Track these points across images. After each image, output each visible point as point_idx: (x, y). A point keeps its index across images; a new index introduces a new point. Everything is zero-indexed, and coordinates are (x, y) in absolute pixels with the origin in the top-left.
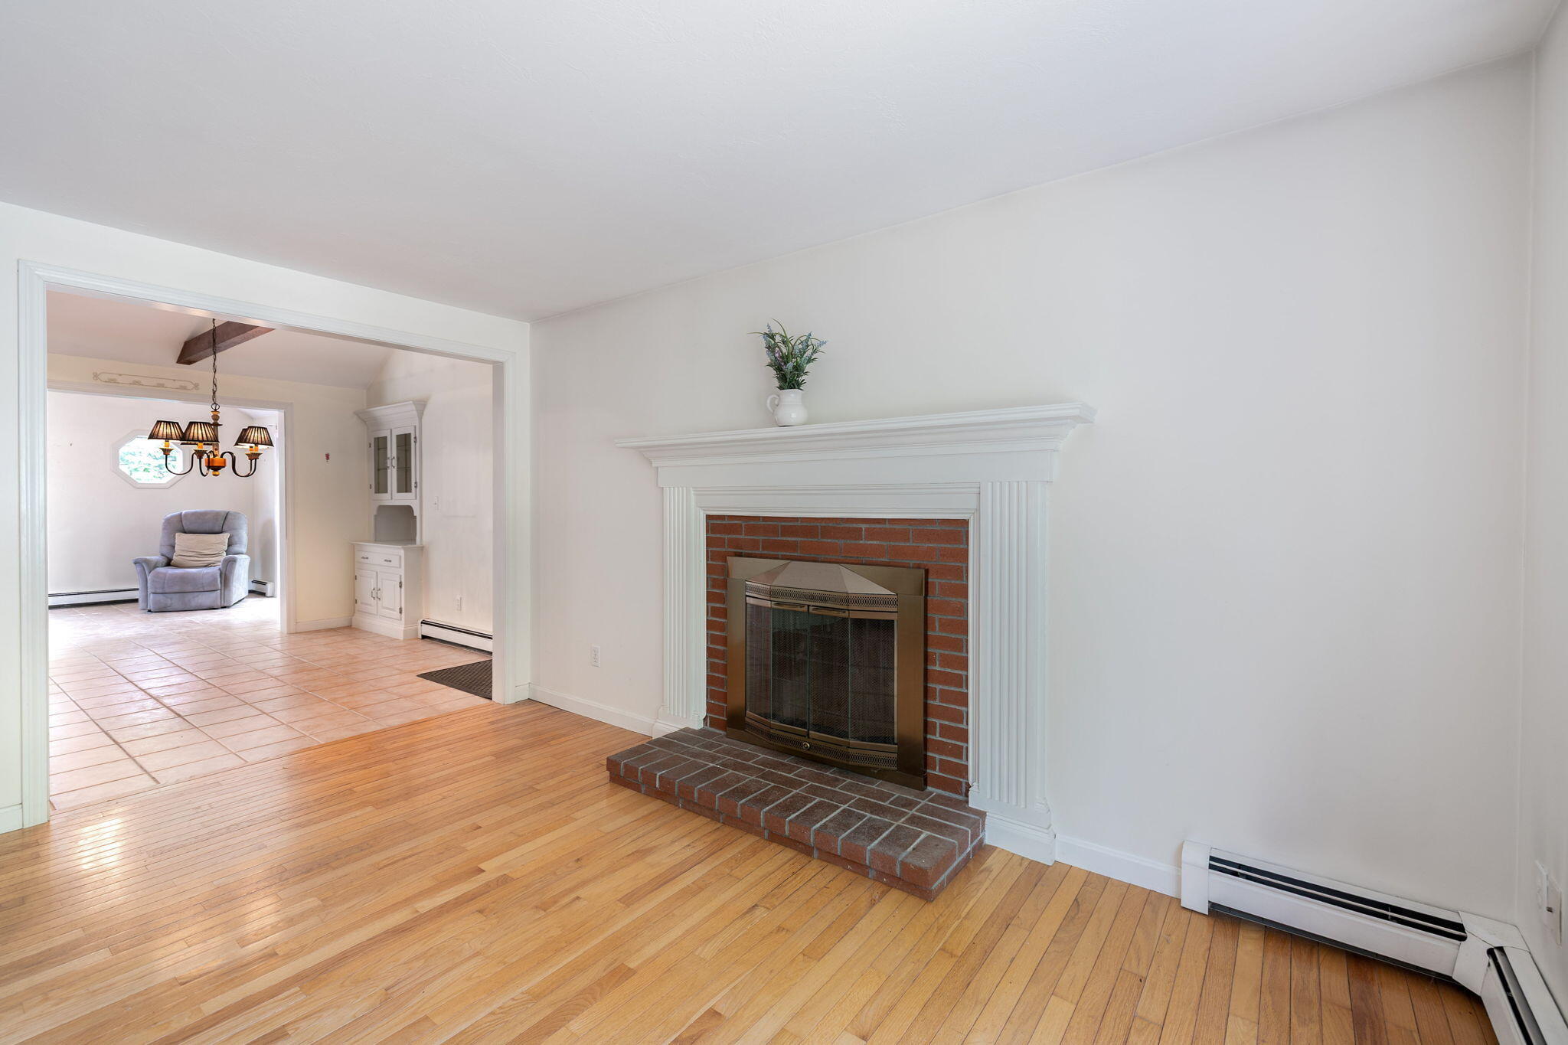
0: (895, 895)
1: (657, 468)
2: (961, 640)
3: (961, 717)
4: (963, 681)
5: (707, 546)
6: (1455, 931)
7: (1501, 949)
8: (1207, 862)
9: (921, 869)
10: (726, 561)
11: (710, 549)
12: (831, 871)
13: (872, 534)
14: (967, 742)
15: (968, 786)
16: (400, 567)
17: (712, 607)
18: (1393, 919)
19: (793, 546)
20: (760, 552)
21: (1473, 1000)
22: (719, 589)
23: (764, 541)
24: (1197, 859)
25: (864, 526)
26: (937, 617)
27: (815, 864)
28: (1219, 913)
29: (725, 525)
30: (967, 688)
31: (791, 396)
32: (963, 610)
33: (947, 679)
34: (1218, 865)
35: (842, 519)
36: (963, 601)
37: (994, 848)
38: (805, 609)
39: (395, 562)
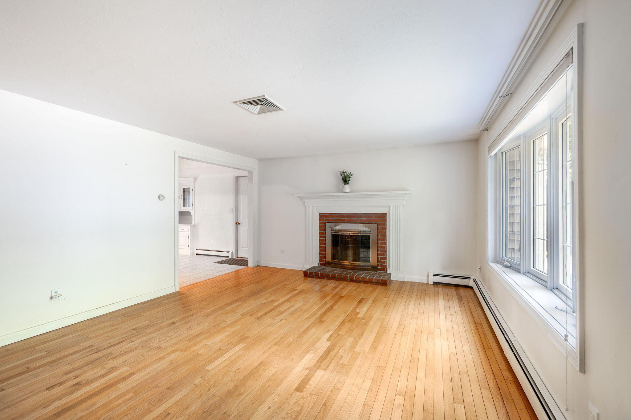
0: (380, 287)
1: (304, 201)
2: (385, 239)
3: (385, 255)
4: (385, 247)
5: (319, 220)
6: (469, 278)
7: (475, 279)
8: (433, 275)
9: (385, 280)
10: (325, 224)
11: (320, 221)
12: (366, 285)
13: (364, 217)
14: (386, 260)
15: (387, 270)
16: (188, 232)
17: (321, 236)
18: (461, 278)
19: (344, 220)
20: (335, 221)
21: (471, 288)
22: (322, 231)
23: (336, 219)
24: (431, 275)
25: (362, 215)
26: (379, 234)
27: (362, 284)
28: (435, 283)
29: (324, 215)
30: (386, 248)
31: (347, 186)
32: (385, 232)
33: (382, 247)
34: (435, 275)
35: (357, 214)
36: (385, 230)
37: (393, 280)
38: (349, 234)
39: (186, 230)
